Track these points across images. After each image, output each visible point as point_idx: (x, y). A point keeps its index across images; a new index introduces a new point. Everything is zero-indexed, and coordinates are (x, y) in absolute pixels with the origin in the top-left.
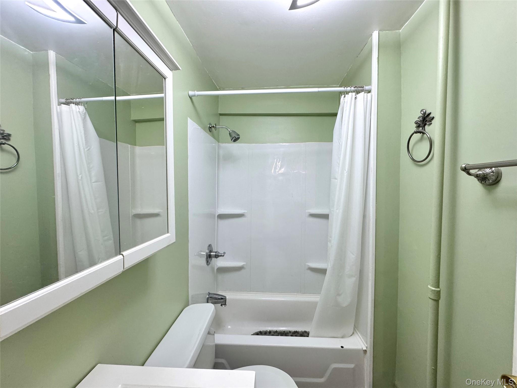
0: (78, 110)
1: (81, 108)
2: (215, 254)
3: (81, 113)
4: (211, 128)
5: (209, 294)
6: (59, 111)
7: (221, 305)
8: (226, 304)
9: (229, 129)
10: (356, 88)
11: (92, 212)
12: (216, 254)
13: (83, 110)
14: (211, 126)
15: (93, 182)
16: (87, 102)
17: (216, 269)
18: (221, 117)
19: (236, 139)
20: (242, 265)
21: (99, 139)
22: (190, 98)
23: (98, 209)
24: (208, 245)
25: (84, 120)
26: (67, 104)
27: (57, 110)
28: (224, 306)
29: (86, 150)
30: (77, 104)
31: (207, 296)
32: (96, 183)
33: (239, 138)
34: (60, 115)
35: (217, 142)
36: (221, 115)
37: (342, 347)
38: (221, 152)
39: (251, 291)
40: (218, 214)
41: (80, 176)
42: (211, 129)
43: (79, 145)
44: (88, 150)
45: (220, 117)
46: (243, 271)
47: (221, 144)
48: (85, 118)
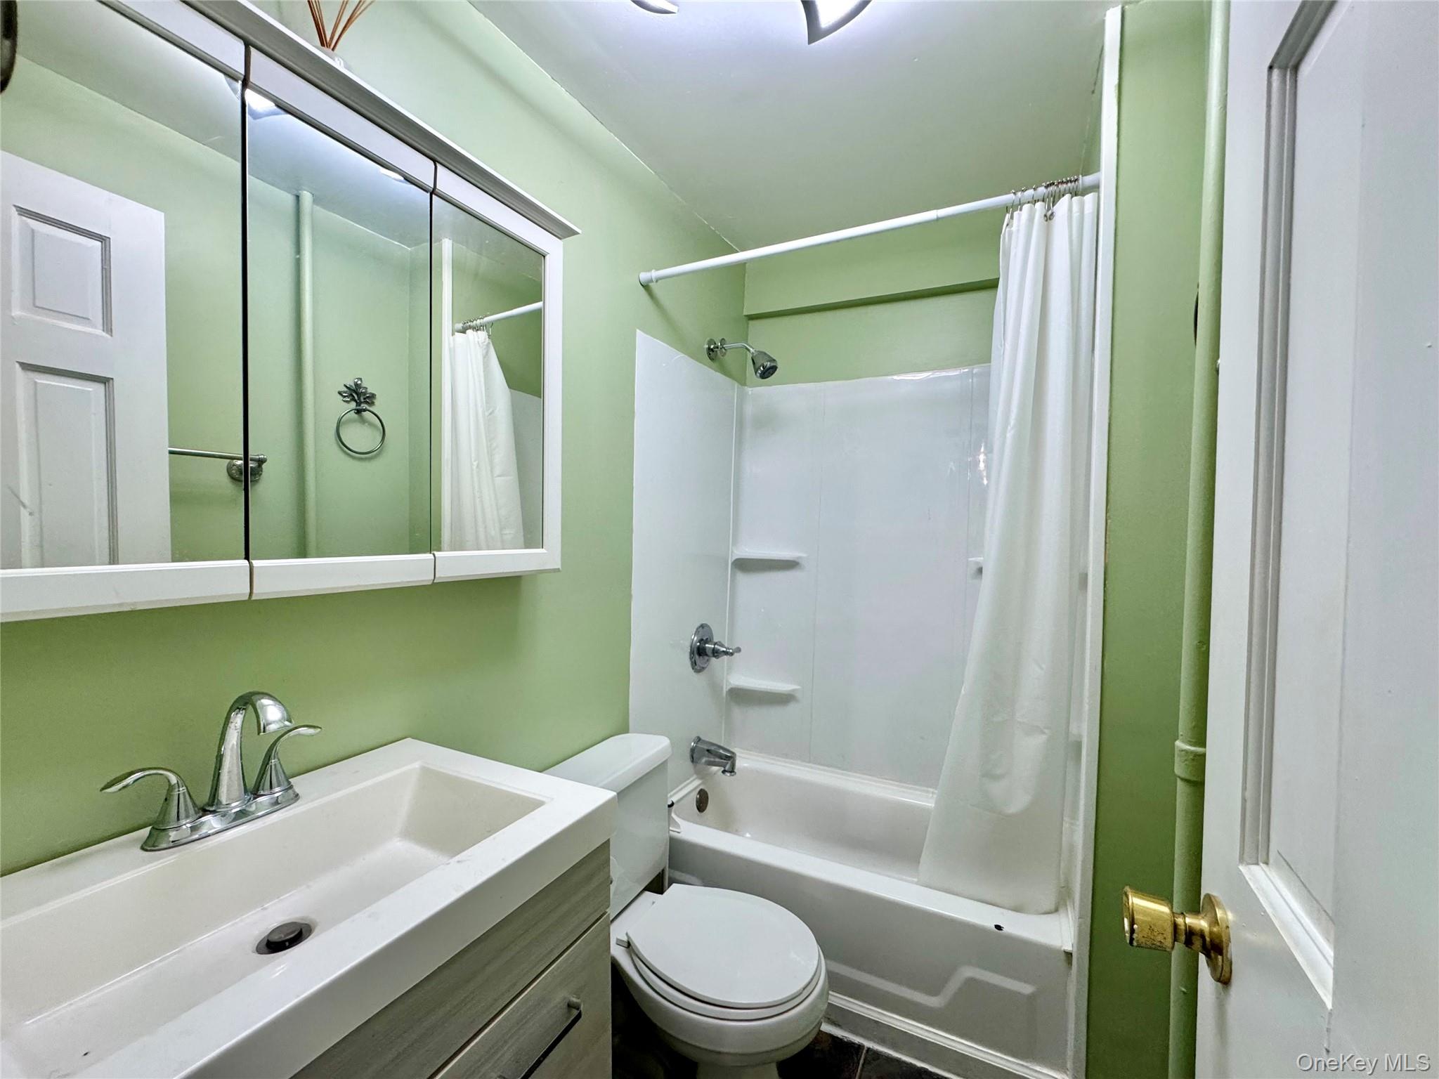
0: (476, 339)
1: (482, 335)
2: (713, 646)
3: (481, 345)
4: (712, 350)
5: (699, 739)
6: (452, 346)
7: (724, 772)
8: (736, 770)
9: (751, 349)
10: (1051, 189)
11: (493, 533)
12: (714, 648)
13: (485, 339)
14: (712, 347)
15: (499, 476)
16: (492, 323)
17: (725, 690)
18: (751, 323)
19: (768, 372)
20: (790, 691)
21: (509, 394)
22: (646, 286)
23: (501, 529)
24: (699, 624)
25: (486, 356)
26: (463, 331)
27: (449, 344)
28: (728, 774)
29: (487, 414)
30: (476, 329)
31: (693, 744)
32: (503, 478)
33: (774, 369)
34: (452, 351)
35: (736, 385)
36: (751, 318)
37: (998, 927)
38: (749, 409)
39: (809, 762)
40: (734, 559)
41: (475, 463)
42: (713, 353)
43: (476, 405)
44: (490, 414)
45: (748, 324)
46: (792, 708)
47: (750, 389)
48: (487, 353)
